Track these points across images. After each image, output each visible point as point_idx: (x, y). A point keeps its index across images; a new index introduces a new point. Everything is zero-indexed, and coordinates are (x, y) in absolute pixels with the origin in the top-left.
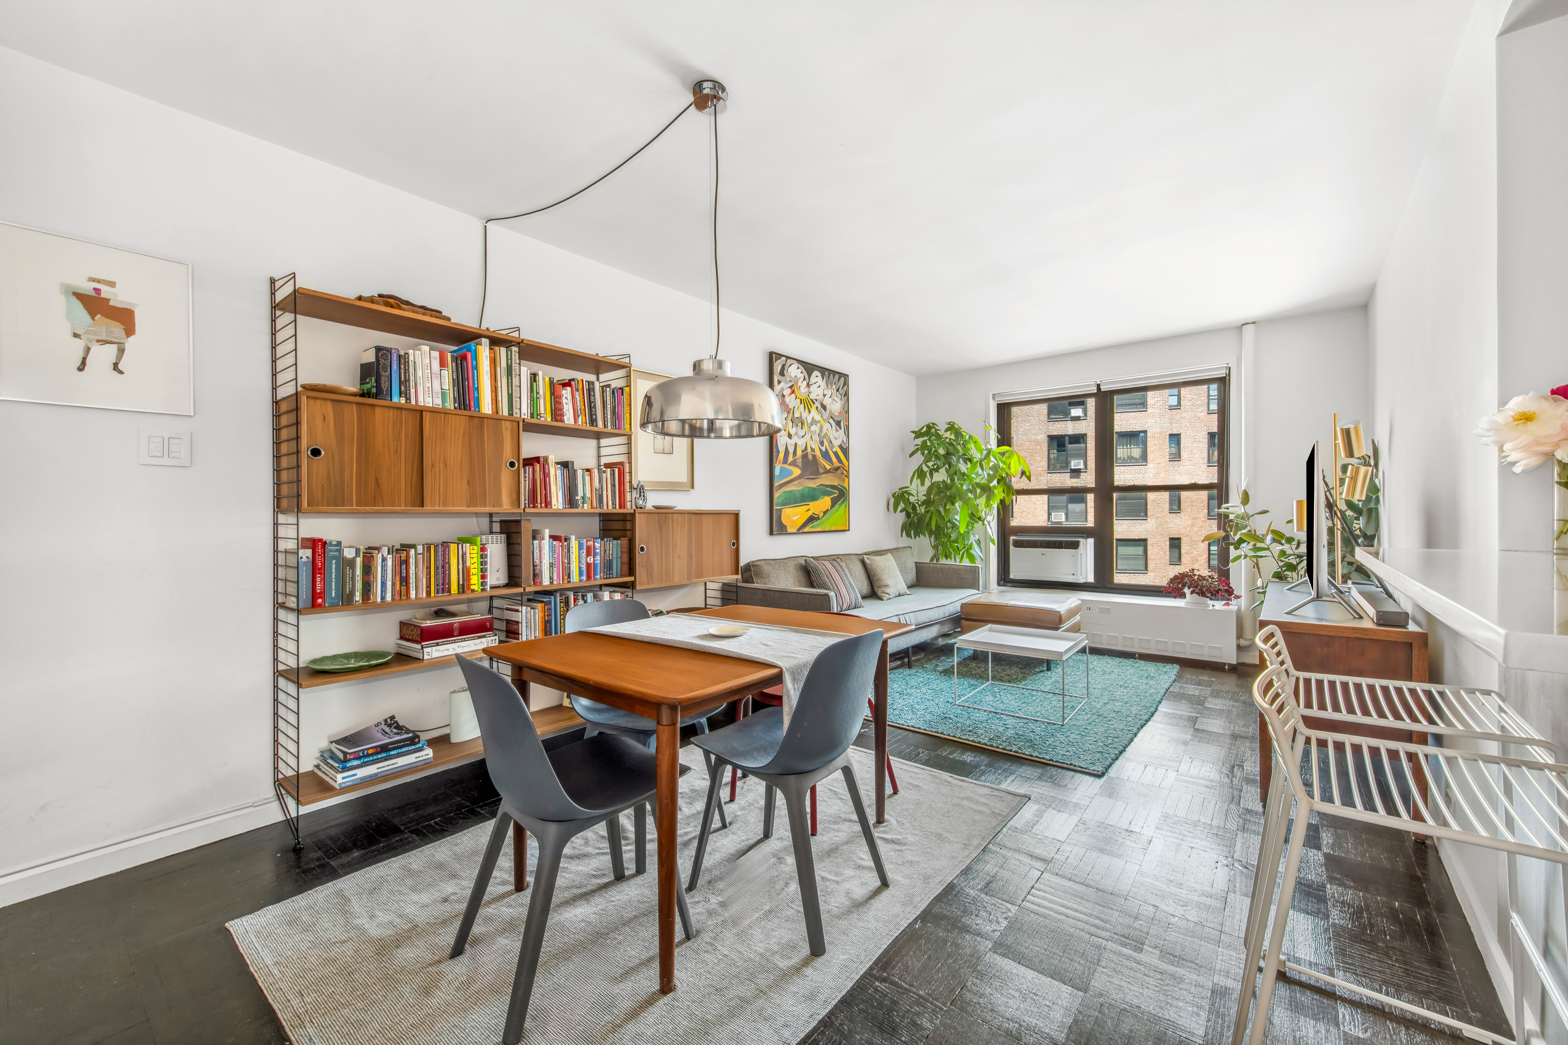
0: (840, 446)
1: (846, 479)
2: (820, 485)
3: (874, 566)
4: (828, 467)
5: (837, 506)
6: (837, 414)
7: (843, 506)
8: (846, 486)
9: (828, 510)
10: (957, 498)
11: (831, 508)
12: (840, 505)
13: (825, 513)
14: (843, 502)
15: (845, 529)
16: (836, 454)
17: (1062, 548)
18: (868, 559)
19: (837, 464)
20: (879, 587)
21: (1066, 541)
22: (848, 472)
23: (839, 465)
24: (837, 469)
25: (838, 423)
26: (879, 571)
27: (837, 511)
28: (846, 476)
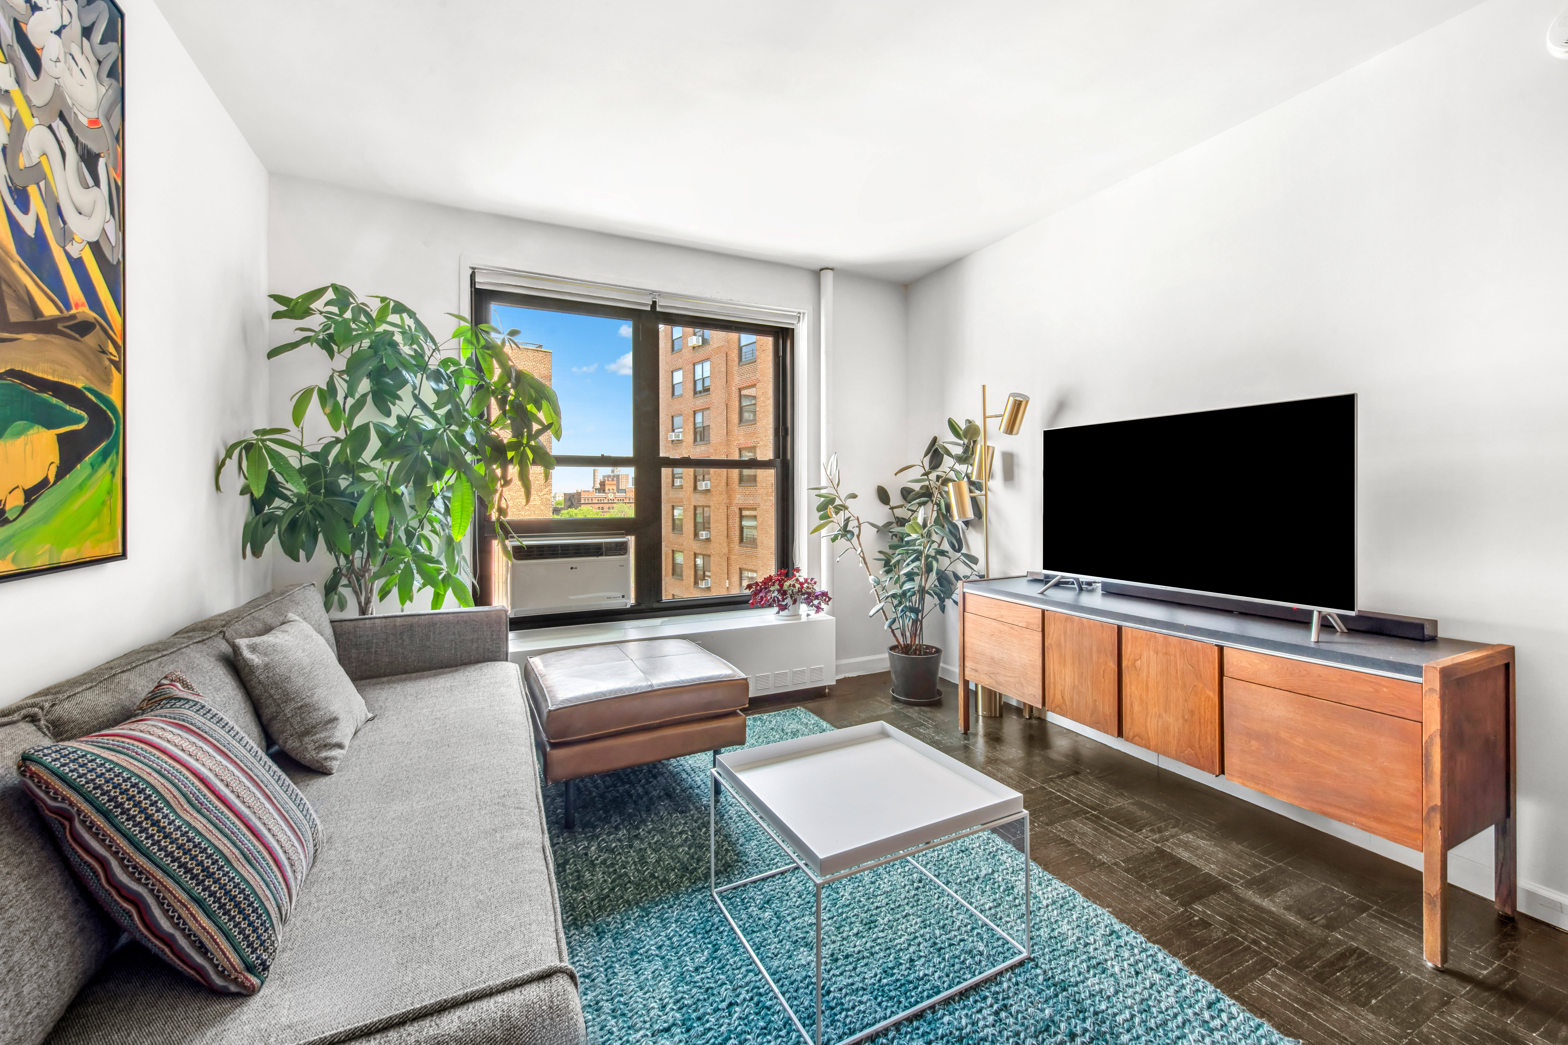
0: (95, 247)
1: (116, 376)
2: (12, 373)
3: (282, 670)
4: (49, 310)
5: (82, 469)
6: (85, 121)
7: (105, 467)
8: (115, 397)
9: (44, 484)
10: (451, 463)
11: (60, 475)
12: (94, 467)
13: (32, 495)
14: (105, 455)
15: (110, 552)
16: (77, 265)
17: (601, 555)
18: (253, 649)
19: (84, 311)
20: (307, 733)
21: (606, 543)
22: (121, 349)
23: (92, 315)
24: (84, 328)
25: (89, 159)
26: (300, 681)
27: (81, 487)
28: (116, 364)
